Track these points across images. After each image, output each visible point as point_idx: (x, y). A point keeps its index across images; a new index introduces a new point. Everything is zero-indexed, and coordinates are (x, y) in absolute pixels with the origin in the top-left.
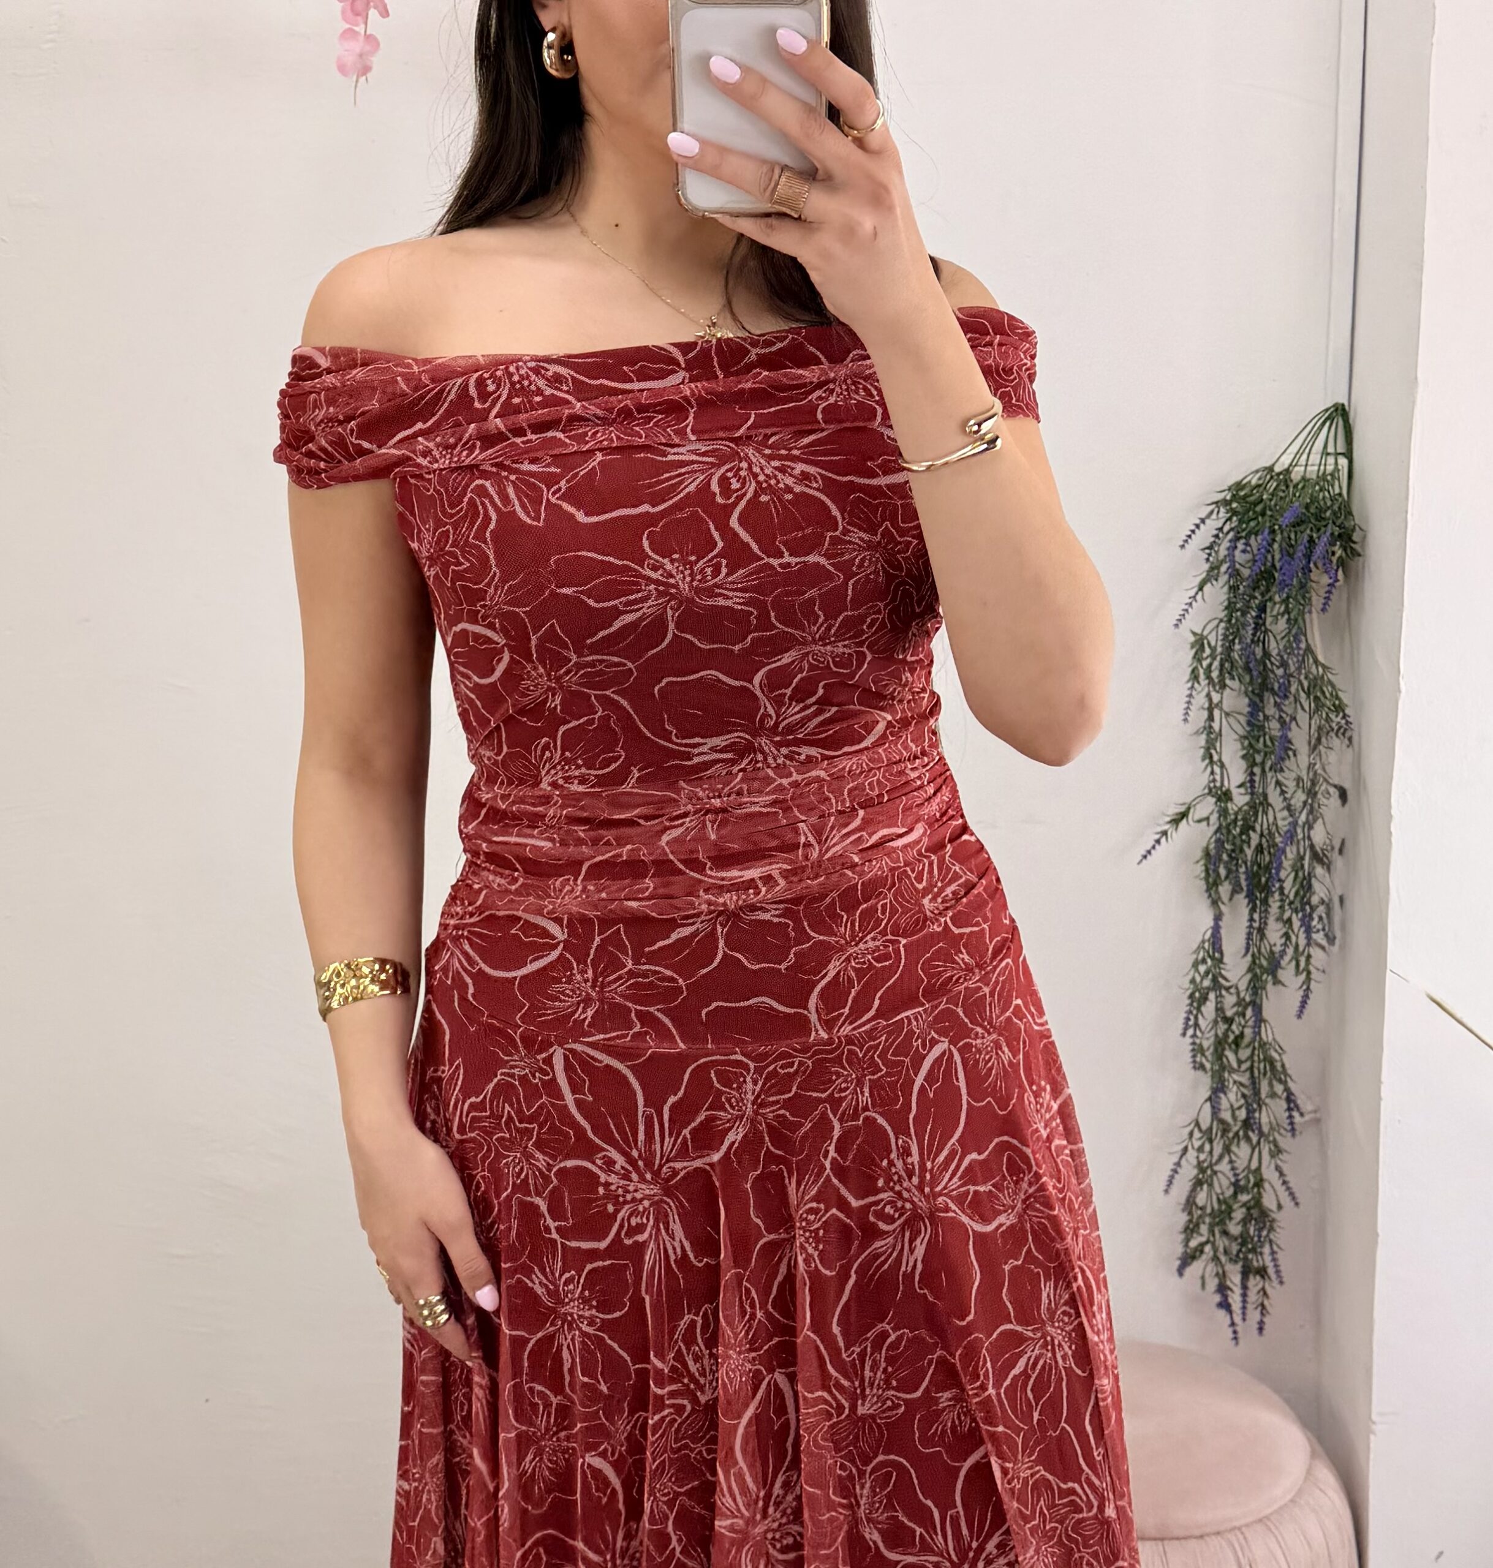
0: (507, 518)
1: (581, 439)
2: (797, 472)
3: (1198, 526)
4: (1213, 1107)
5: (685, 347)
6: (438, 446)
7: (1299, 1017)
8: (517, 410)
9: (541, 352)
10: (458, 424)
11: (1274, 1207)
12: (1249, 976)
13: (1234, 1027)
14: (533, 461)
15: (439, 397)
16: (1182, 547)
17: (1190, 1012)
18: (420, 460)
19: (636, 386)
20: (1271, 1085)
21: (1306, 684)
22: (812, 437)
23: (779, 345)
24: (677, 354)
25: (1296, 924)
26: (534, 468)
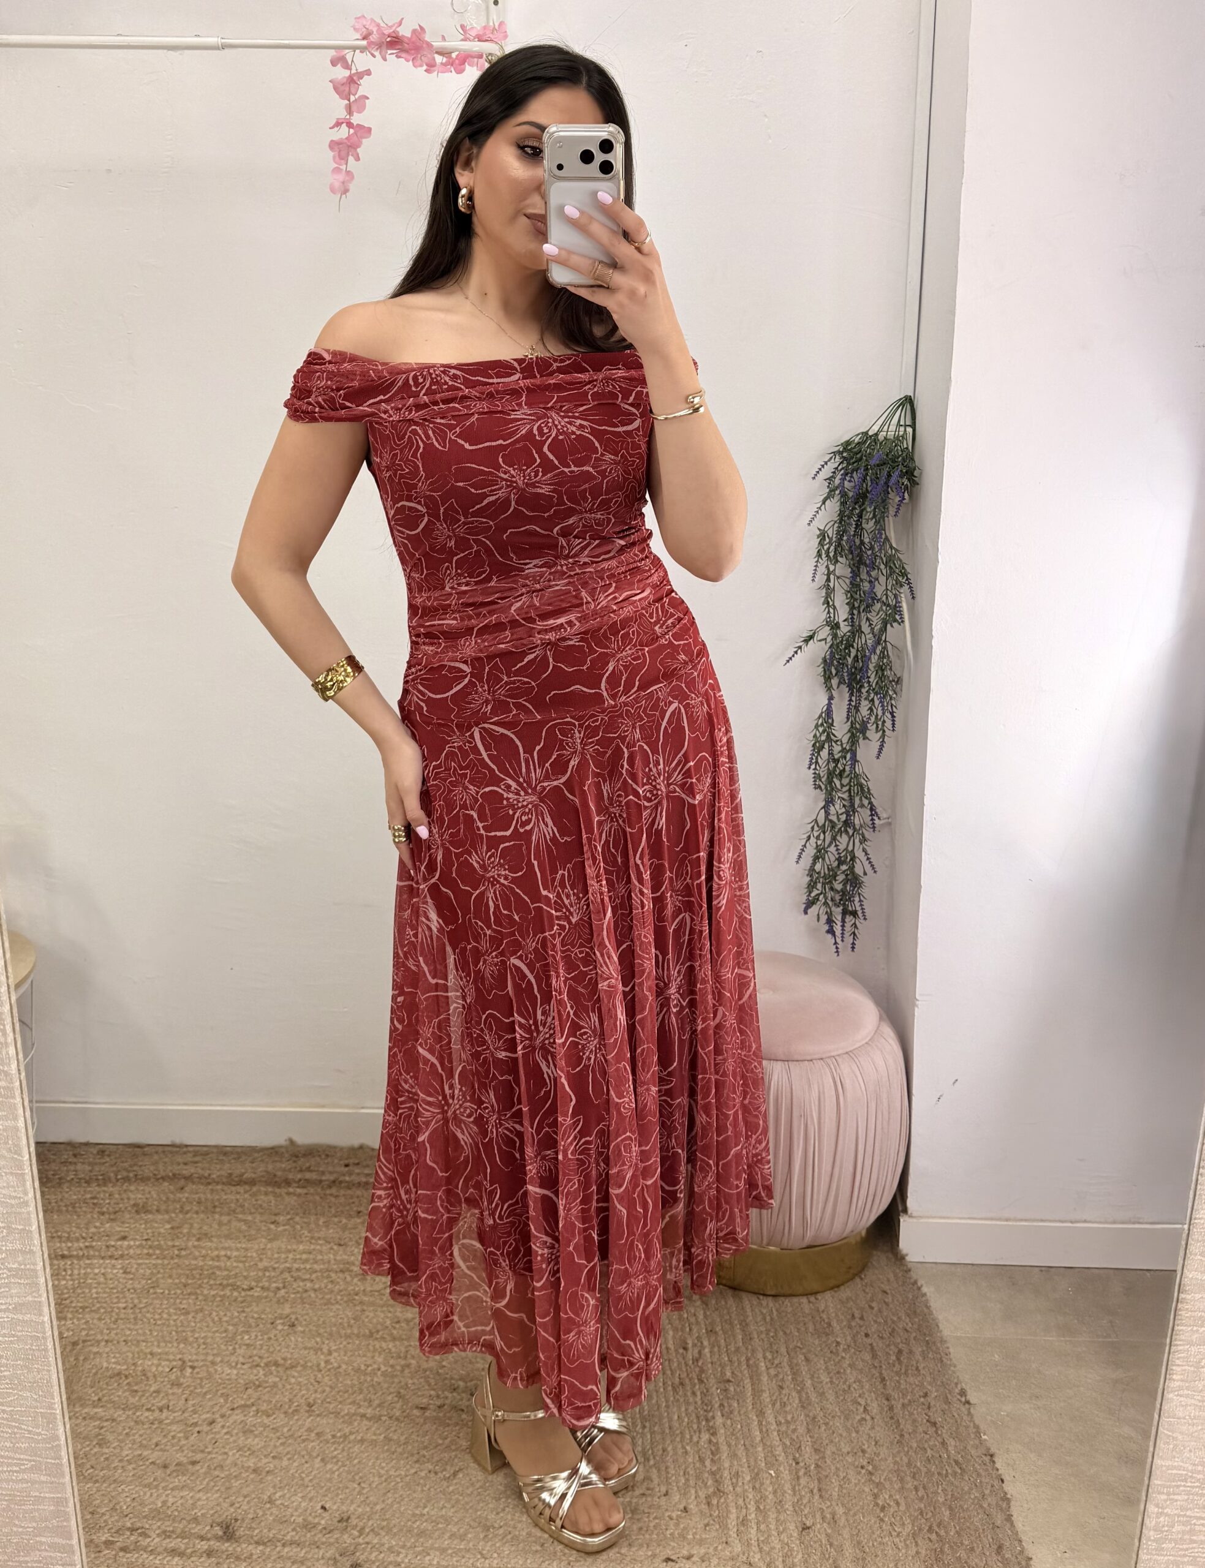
0: (429, 447)
1: (468, 407)
2: (577, 424)
3: (823, 466)
4: (826, 812)
5: (520, 361)
6: (392, 408)
7: (878, 758)
8: (435, 392)
9: (445, 362)
10: (403, 398)
11: (861, 874)
12: (849, 735)
13: (839, 765)
14: (442, 418)
15: (392, 384)
16: (814, 478)
17: (813, 754)
18: (382, 415)
19: (495, 380)
20: (861, 800)
21: (884, 559)
22: (585, 407)
23: (568, 362)
24: (516, 365)
25: (877, 702)
26: (442, 421)
